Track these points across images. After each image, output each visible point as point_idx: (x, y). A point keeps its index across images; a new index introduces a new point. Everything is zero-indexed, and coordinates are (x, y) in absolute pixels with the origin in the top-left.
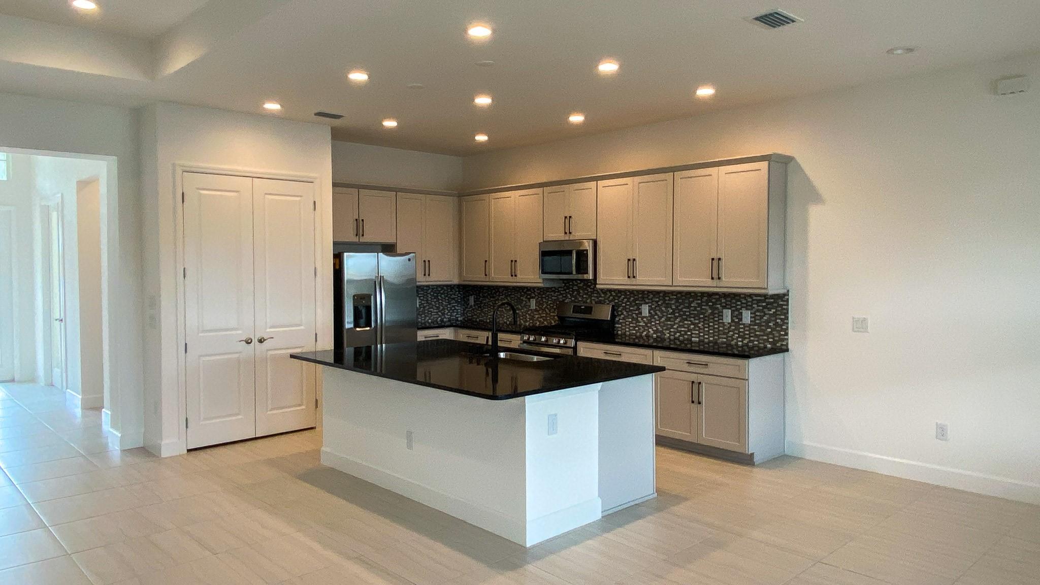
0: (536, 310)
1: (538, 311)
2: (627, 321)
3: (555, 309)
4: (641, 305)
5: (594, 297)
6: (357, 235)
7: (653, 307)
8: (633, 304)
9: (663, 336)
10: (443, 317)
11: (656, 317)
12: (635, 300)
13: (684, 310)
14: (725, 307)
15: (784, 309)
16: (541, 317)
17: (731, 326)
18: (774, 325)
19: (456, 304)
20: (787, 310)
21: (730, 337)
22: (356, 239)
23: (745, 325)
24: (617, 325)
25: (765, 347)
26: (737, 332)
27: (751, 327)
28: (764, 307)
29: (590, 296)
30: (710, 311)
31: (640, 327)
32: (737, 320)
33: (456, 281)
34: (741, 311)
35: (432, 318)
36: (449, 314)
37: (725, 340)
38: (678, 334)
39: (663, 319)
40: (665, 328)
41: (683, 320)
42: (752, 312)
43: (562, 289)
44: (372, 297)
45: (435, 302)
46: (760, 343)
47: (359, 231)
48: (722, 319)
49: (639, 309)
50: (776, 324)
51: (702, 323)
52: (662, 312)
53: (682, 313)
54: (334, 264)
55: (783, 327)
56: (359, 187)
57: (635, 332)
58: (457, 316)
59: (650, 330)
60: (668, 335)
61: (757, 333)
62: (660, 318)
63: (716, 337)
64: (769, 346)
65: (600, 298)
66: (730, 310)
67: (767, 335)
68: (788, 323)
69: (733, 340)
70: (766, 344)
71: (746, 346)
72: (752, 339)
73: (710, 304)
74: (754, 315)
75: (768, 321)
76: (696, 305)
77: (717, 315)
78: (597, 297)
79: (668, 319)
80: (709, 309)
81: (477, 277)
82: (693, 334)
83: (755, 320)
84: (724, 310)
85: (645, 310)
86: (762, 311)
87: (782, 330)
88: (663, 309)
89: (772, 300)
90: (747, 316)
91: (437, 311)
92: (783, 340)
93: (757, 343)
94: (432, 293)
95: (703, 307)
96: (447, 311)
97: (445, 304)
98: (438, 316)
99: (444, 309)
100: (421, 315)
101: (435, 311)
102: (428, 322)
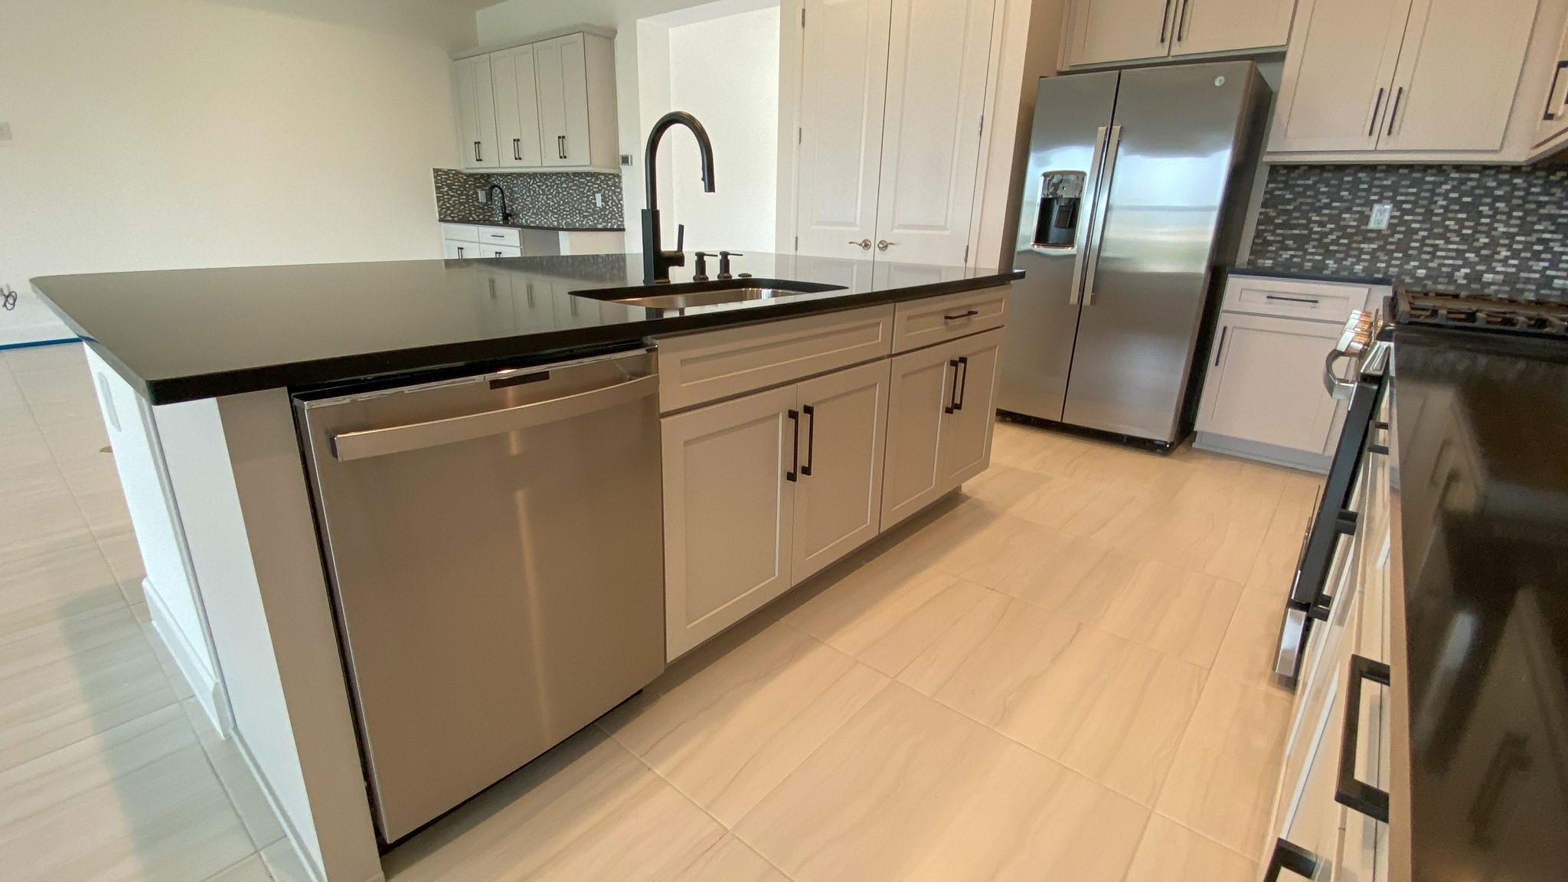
6: (1163, 40)
22: (1161, 52)
44: (1087, 178)
47: (1172, 29)
96: (1504, 253)
97: (1502, 229)
98: (1460, 262)
99: (1494, 244)
100: (1390, 253)
101: (1451, 246)
102: (1413, 276)
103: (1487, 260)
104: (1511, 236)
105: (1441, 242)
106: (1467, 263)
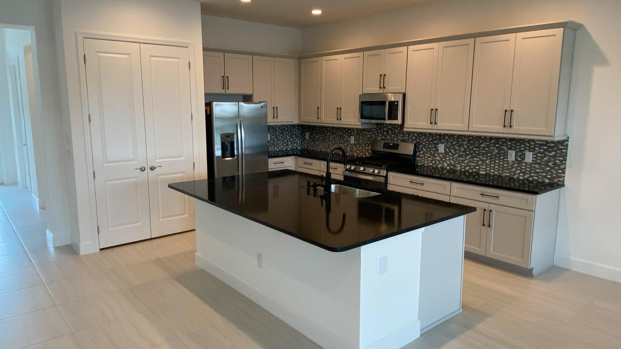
0: (354, 144)
1: (356, 145)
2: (426, 156)
3: (369, 145)
4: (438, 144)
5: (400, 136)
6: (223, 88)
7: (448, 146)
8: (432, 143)
9: (455, 169)
10: (287, 147)
11: (450, 154)
12: (432, 141)
13: (474, 149)
14: (510, 149)
15: (563, 152)
16: (358, 150)
17: (514, 163)
18: (553, 164)
19: (297, 138)
20: (566, 153)
21: (512, 172)
22: (223, 92)
23: (528, 163)
24: (417, 159)
25: (544, 182)
26: (520, 168)
27: (533, 165)
28: (545, 150)
29: (397, 136)
30: (496, 151)
31: (436, 161)
32: (520, 159)
33: (296, 122)
34: (524, 152)
35: (279, 148)
36: (291, 145)
37: (508, 174)
38: (468, 168)
39: (456, 156)
40: (457, 162)
41: (473, 157)
42: (534, 153)
43: (375, 130)
44: (235, 135)
45: (281, 137)
46: (540, 178)
47: (225, 86)
48: (507, 158)
49: (436, 147)
50: (555, 164)
51: (489, 160)
52: (455, 150)
53: (472, 152)
54: (206, 111)
55: (561, 167)
56: (224, 51)
57: (431, 164)
58: (297, 146)
59: (444, 163)
60: (460, 168)
61: (537, 170)
62: (454, 155)
63: (501, 172)
64: (547, 181)
65: (404, 138)
66: (515, 151)
67: (546, 172)
68: (565, 164)
69: (515, 174)
70: (544, 179)
71: (526, 180)
72: (532, 174)
73: (497, 145)
74: (535, 156)
75: (548, 162)
76: (485, 146)
77: (502, 155)
78: (403, 137)
79: (461, 156)
80: (496, 150)
81: (311, 120)
82: (481, 168)
83: (536, 160)
84: (509, 151)
85: (441, 148)
86: (543, 153)
87: (560, 169)
88: (456, 147)
89: (553, 145)
90: (529, 157)
91: (283, 143)
92: (560, 177)
93: (536, 178)
94: (279, 130)
95: (491, 148)
96: (290, 143)
97: (288, 137)
98: (283, 146)
99: (287, 141)
100: (271, 146)
101: (281, 143)
102: (276, 151)
103: (287, 145)
104: (290, 139)
105: (279, 142)
106: (285, 147)
